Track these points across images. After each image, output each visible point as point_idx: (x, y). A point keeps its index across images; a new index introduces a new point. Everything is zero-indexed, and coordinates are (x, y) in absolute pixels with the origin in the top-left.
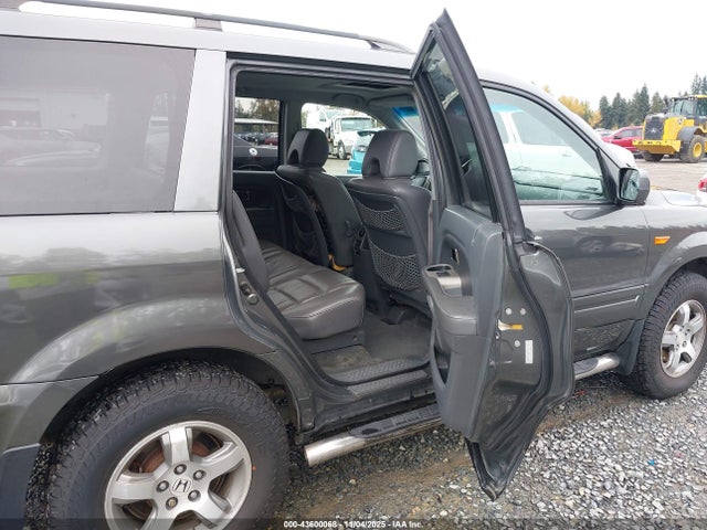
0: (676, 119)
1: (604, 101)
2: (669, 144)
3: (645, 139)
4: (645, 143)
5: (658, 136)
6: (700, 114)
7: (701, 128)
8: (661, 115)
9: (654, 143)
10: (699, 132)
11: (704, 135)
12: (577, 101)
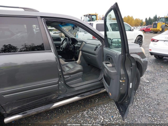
0: (160, 23)
1: (146, 19)
2: (159, 29)
3: (153, 28)
4: (153, 29)
5: (156, 27)
6: (166, 21)
7: (167, 25)
8: (157, 22)
9: (155, 29)
10: (166, 26)
11: (167, 26)
12: (140, 20)
